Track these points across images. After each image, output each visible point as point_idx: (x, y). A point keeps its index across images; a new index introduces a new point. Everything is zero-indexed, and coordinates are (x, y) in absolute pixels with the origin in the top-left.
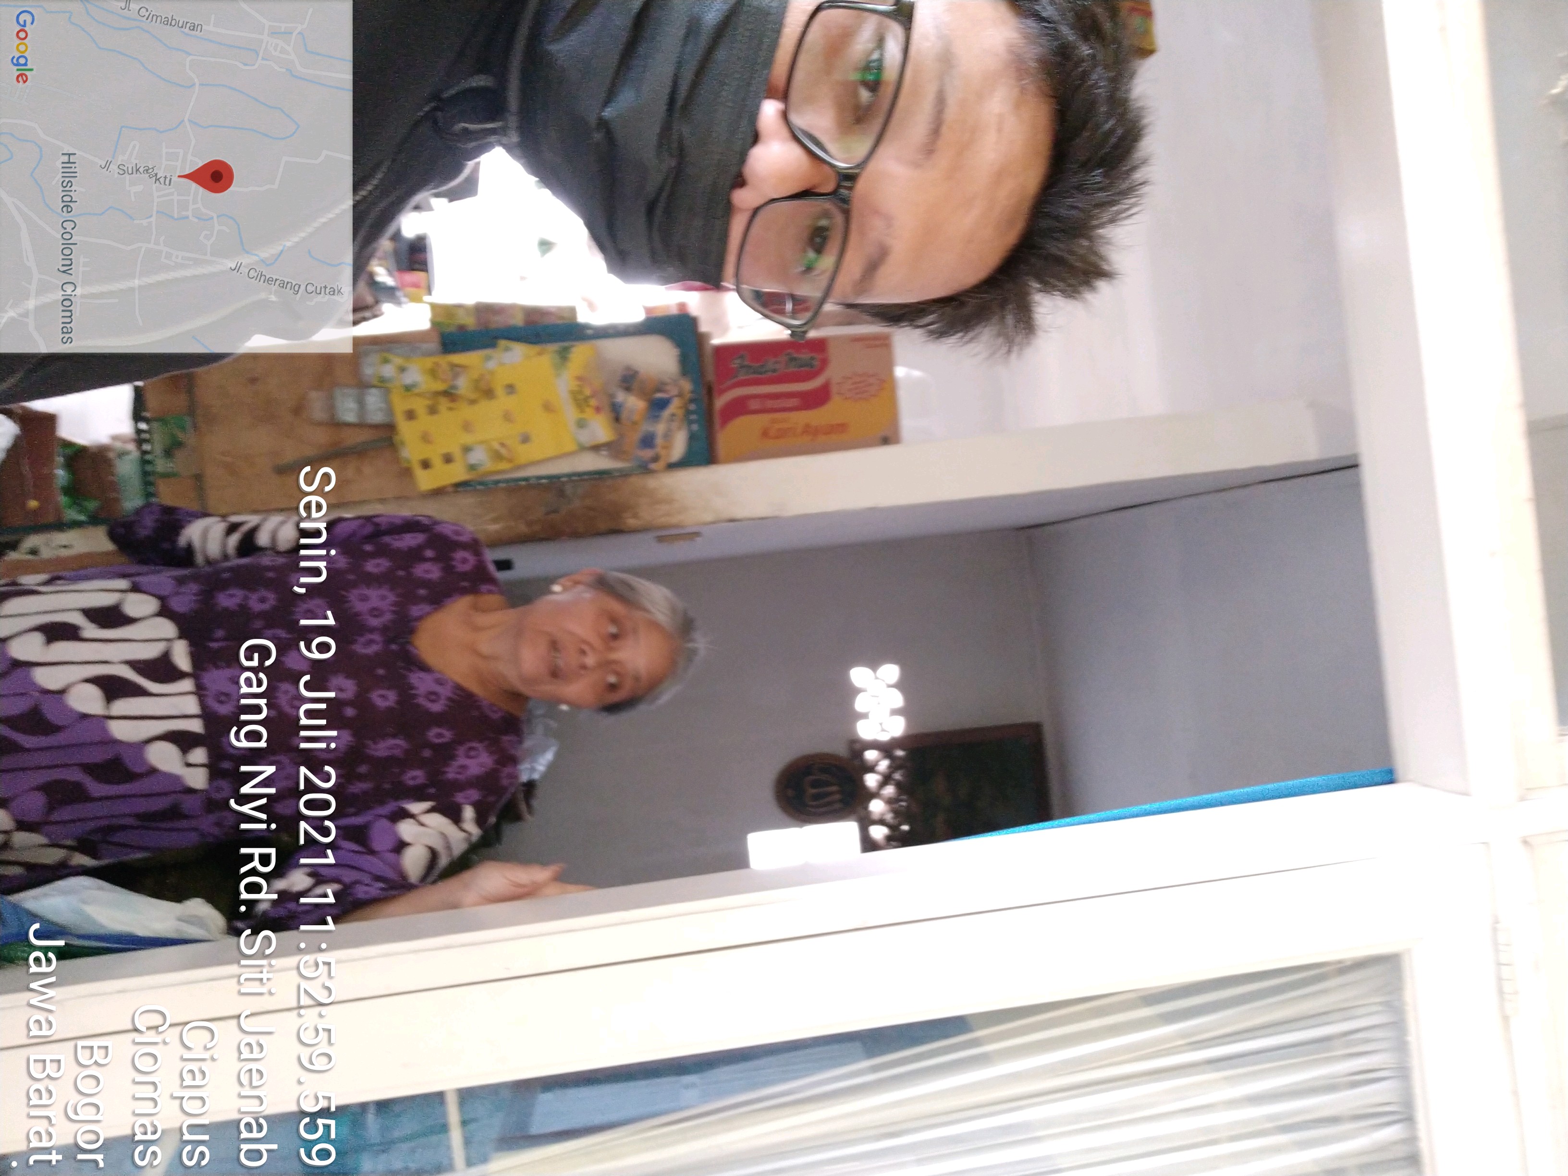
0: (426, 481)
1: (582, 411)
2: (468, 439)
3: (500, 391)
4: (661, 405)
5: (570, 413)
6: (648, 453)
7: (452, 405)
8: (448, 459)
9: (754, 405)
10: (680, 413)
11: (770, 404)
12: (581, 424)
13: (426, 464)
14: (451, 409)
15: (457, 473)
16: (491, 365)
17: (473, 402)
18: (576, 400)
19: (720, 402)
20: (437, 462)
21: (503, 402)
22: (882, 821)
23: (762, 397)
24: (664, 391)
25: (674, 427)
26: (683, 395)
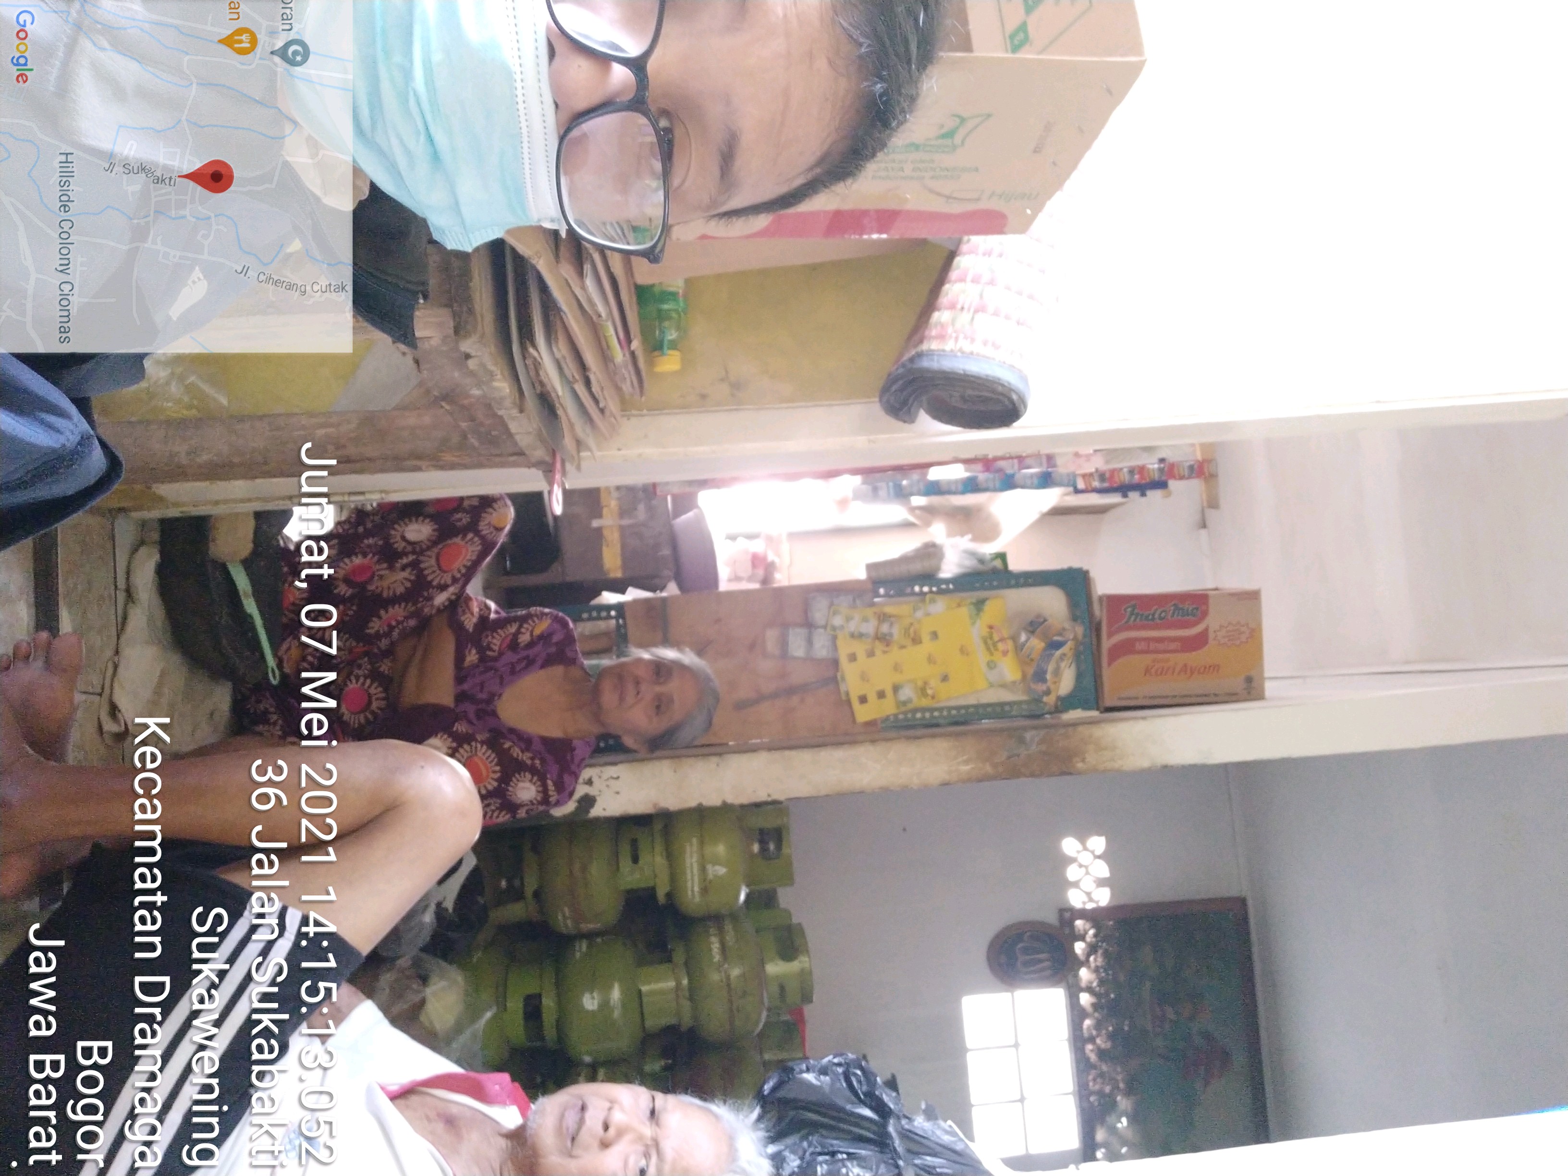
0: (863, 714)
1: (992, 654)
2: (897, 678)
3: (926, 638)
4: (1058, 645)
5: (981, 657)
6: (1041, 687)
7: (886, 649)
8: (881, 695)
9: (1139, 646)
10: (1070, 654)
11: (1152, 646)
12: (991, 665)
13: (863, 700)
14: (885, 652)
15: (888, 708)
16: (919, 614)
17: (902, 647)
18: (986, 643)
19: (1107, 644)
20: (872, 697)
21: (927, 646)
22: (1089, 990)
23: (1148, 640)
24: (1060, 634)
25: (1063, 665)
26: (1075, 639)
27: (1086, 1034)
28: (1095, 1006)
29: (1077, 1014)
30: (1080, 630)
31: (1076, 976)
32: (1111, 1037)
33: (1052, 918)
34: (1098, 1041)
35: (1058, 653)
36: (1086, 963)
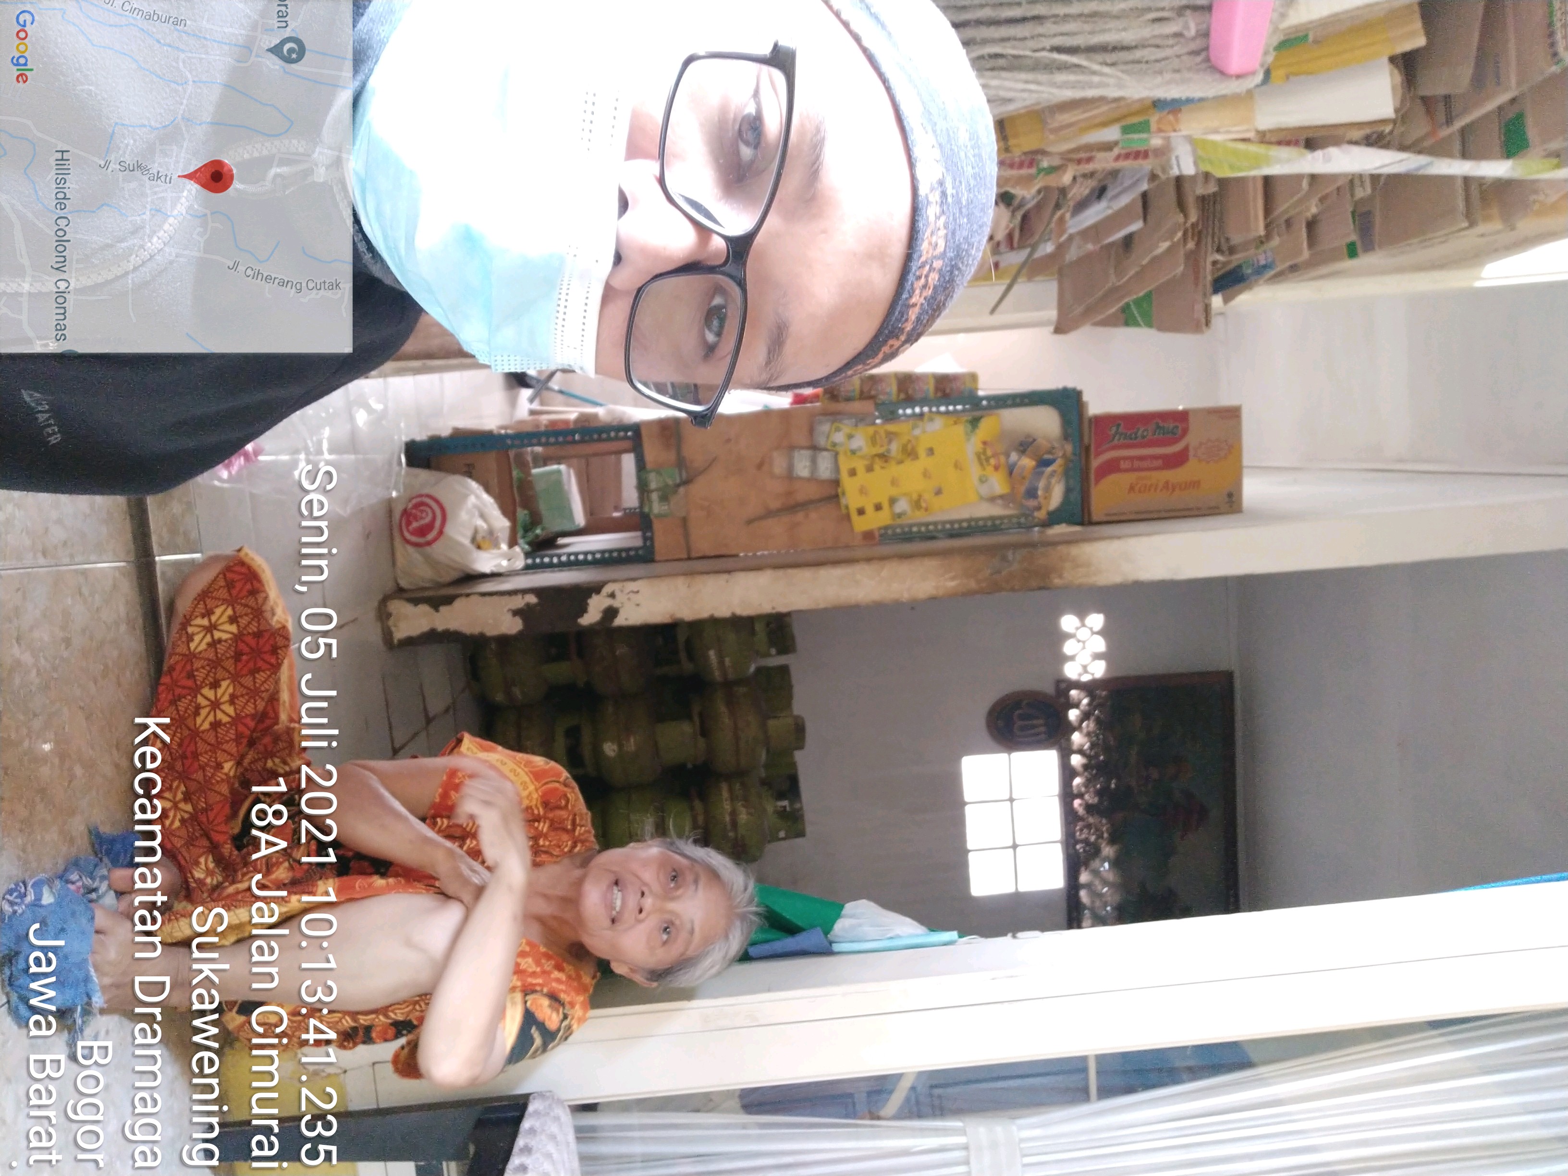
0: (861, 525)
1: (984, 469)
2: (894, 492)
3: (922, 453)
4: (1048, 463)
5: (974, 471)
6: (1032, 503)
7: (884, 465)
8: (878, 507)
9: (1124, 465)
10: (1060, 470)
11: (1137, 464)
12: (983, 480)
13: (861, 512)
14: (882, 468)
15: (883, 519)
16: (917, 432)
17: (900, 462)
18: (979, 459)
19: (1095, 463)
20: (870, 509)
21: (924, 461)
22: (1080, 752)
23: (1131, 458)
24: (1050, 452)
25: (1053, 481)
26: (1064, 456)
27: (1075, 791)
28: (1086, 767)
29: (1068, 773)
30: (1069, 448)
31: (1069, 740)
32: (1099, 793)
33: (1048, 688)
34: (1087, 797)
35: (1049, 469)
36: (1079, 728)
